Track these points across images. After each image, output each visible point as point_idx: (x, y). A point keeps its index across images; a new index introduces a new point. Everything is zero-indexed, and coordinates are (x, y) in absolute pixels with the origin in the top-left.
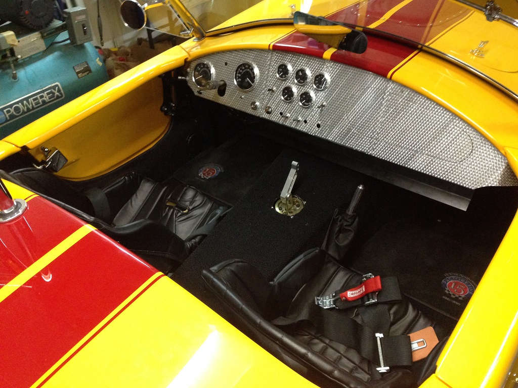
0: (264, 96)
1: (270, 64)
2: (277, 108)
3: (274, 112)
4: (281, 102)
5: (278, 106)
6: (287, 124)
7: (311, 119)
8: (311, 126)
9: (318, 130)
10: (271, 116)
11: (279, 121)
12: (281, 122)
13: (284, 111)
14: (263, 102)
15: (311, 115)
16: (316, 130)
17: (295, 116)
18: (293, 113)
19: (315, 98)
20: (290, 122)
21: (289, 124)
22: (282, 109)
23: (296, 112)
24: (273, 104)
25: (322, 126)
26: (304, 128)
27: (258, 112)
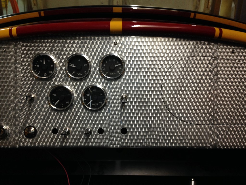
0: (16, 113)
1: (16, 60)
2: (44, 125)
3: (41, 133)
4: (50, 114)
5: (46, 121)
6: (70, 142)
7: (109, 125)
8: (111, 136)
9: (126, 136)
10: (37, 140)
11: (54, 143)
12: (58, 143)
13: (60, 125)
14: (17, 123)
15: (107, 118)
16: (121, 139)
17: (81, 128)
18: (75, 124)
19: (109, 92)
20: (75, 139)
21: (74, 143)
22: (54, 125)
23: (81, 121)
24: (37, 121)
25: (130, 129)
26: (101, 142)
27: (11, 140)
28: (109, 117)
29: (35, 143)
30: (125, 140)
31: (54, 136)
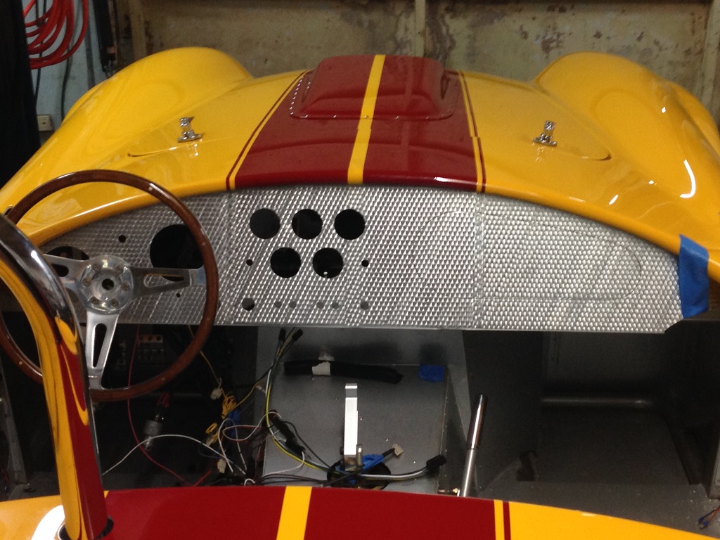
0: (231, 282)
1: (230, 216)
2: (265, 296)
3: (261, 305)
4: (272, 283)
5: (267, 293)
6: (297, 319)
7: (346, 297)
8: (348, 312)
9: (367, 313)
10: (256, 314)
11: (277, 319)
12: (282, 320)
13: (284, 297)
14: (232, 294)
15: (343, 289)
16: (361, 315)
17: (311, 301)
18: (304, 296)
19: (345, 257)
20: (303, 315)
21: (301, 320)
22: (277, 297)
23: (310, 292)
24: (256, 292)
25: (372, 303)
26: (336, 319)
27: (224, 315)
28: (346, 288)
29: (254, 319)
30: (365, 316)
31: (277, 311)
